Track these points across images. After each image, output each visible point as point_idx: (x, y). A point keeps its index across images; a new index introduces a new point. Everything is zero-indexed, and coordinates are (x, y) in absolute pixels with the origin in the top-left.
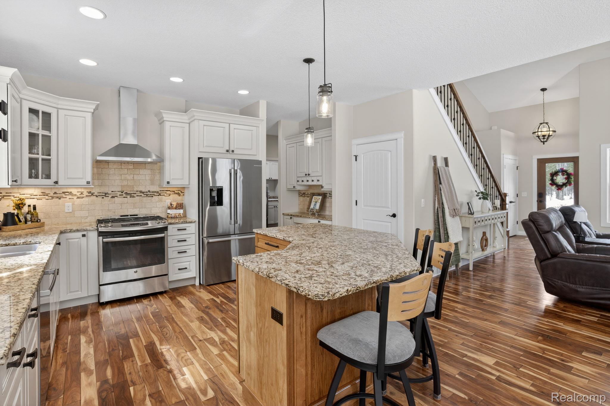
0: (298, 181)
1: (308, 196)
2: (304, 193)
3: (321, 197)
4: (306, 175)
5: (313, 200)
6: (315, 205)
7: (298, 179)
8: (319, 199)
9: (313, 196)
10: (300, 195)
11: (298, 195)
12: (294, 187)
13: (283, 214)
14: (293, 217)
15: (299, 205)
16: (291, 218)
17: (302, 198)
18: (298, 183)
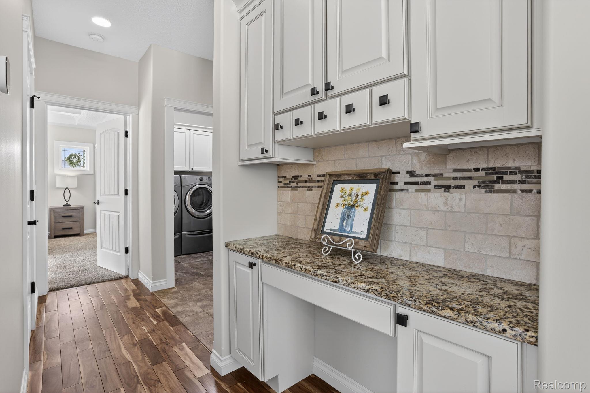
0: (278, 127)
1: (308, 184)
2: (296, 177)
3: (371, 188)
4: (314, 92)
5: (336, 198)
6: (346, 217)
7: (279, 119)
8: (366, 194)
9: (335, 182)
10: (282, 185)
11: (276, 184)
12: (264, 151)
13: (227, 245)
14: (258, 262)
15: (279, 214)
16: (251, 265)
17: (287, 193)
18: (280, 136)
